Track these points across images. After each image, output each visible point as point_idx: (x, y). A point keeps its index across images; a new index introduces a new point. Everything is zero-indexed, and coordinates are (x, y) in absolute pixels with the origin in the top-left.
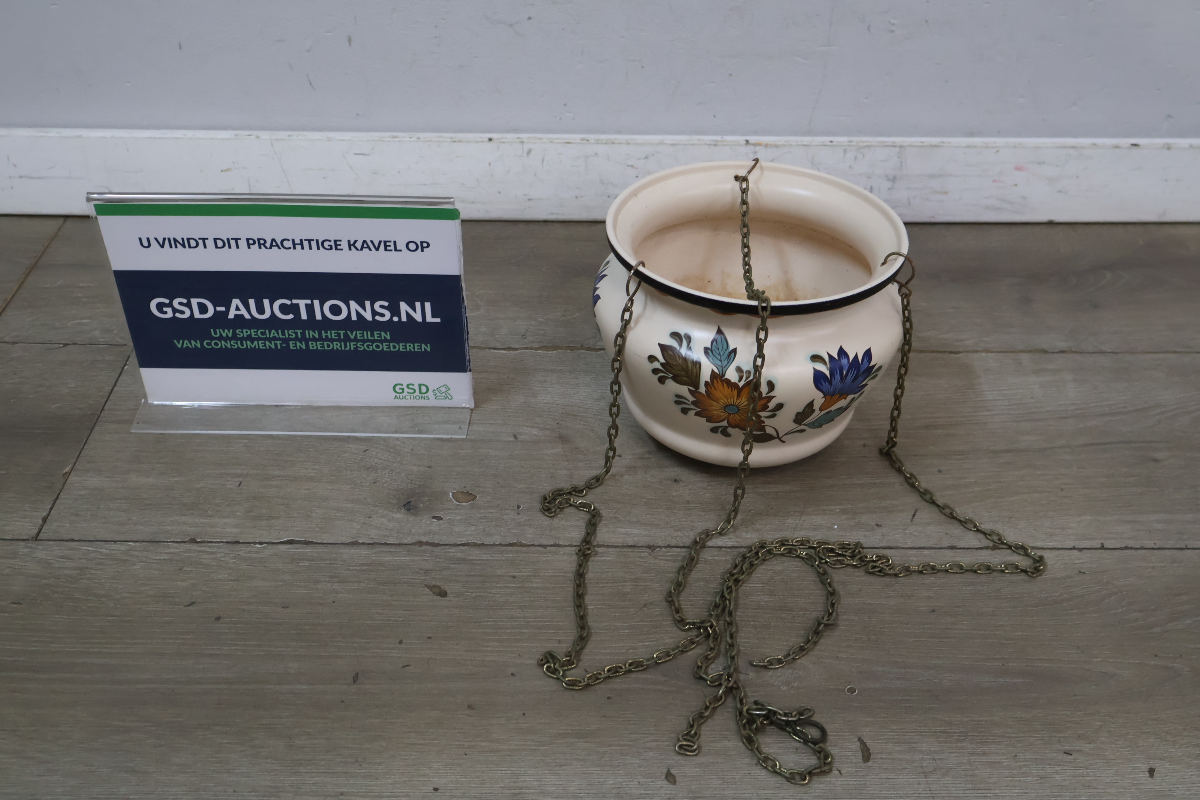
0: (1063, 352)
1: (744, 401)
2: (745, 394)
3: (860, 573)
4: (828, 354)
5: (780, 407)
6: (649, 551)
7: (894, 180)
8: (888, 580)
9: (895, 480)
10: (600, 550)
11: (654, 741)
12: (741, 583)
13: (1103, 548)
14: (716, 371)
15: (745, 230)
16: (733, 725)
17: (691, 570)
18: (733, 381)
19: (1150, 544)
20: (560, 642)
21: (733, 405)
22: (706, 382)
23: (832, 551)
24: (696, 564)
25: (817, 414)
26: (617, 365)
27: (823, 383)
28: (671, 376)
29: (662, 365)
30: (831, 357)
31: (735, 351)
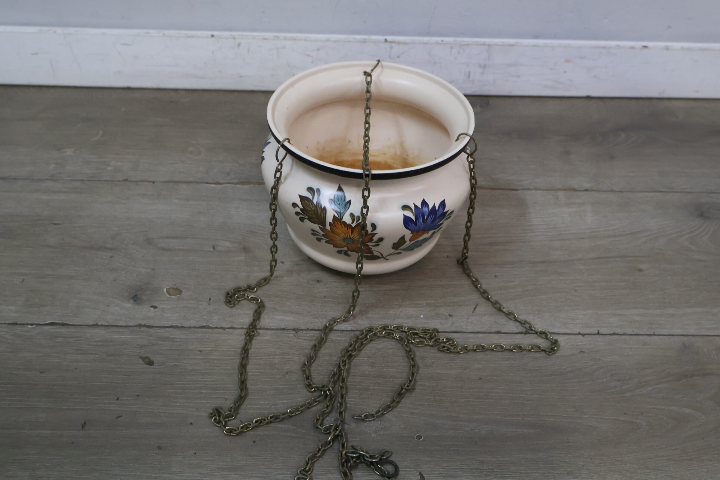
0: (586, 190)
1: (356, 236)
2: (357, 230)
3: (434, 350)
4: (414, 204)
5: (381, 239)
6: (294, 332)
7: (484, 67)
8: (452, 355)
9: (466, 282)
10: (261, 331)
11: (281, 474)
12: (353, 357)
13: (598, 334)
14: (336, 215)
15: (368, 111)
16: (336, 462)
17: (321, 347)
18: (348, 223)
19: (630, 331)
20: (226, 399)
21: (349, 238)
22: (330, 223)
23: (417, 334)
24: (325, 342)
25: (408, 243)
26: (273, 207)
27: (410, 224)
28: (307, 217)
29: (301, 209)
30: (416, 206)
31: (350, 202)
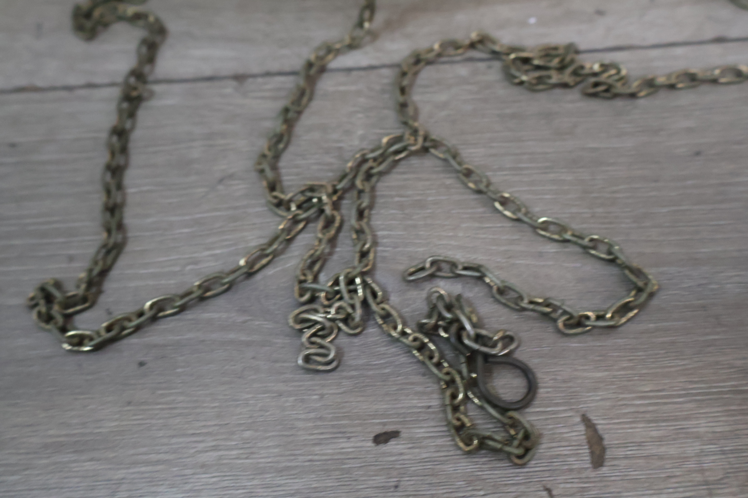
3: (574, 95)
6: (234, 83)
8: (619, 103)
10: (157, 88)
11: (215, 448)
17: (299, 113)
20: (71, 259)
23: (526, 61)
24: (310, 99)
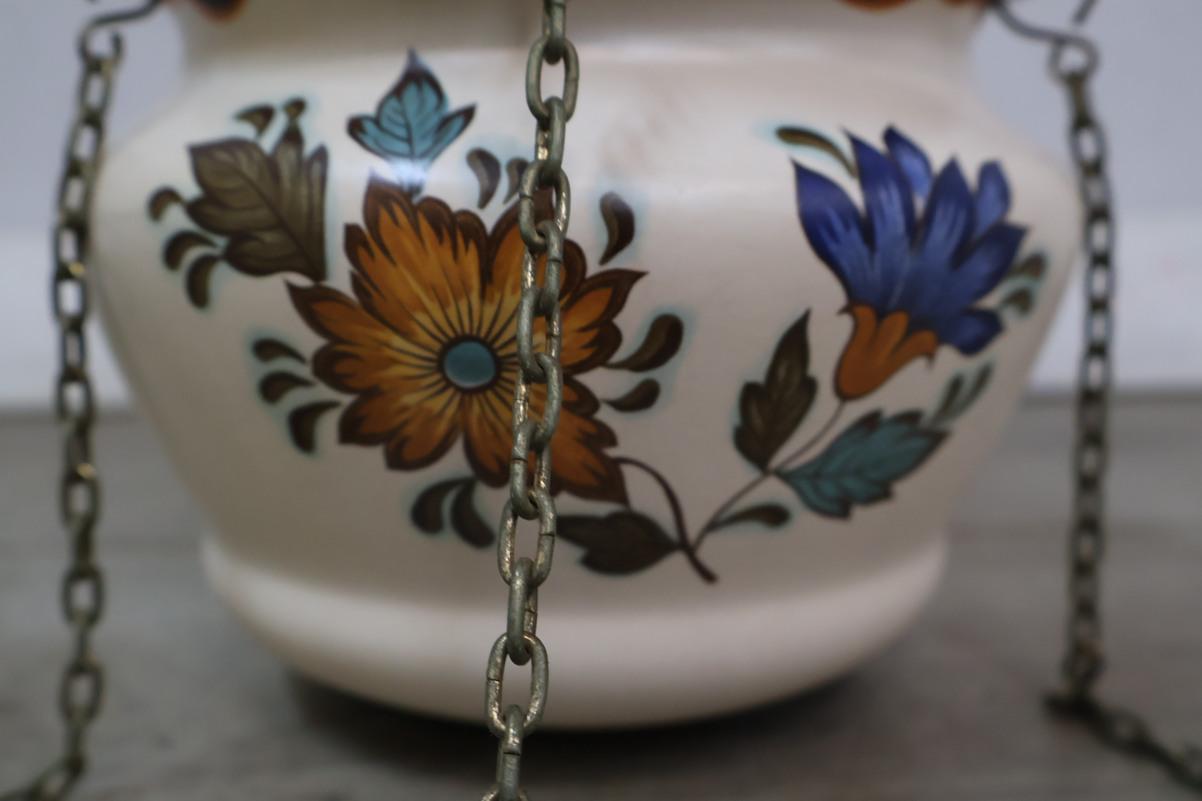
2: (510, 252)
4: (845, 131)
5: (667, 335)
14: (387, 177)
18: (457, 205)
21: (471, 336)
22: (351, 231)
25: (826, 412)
27: (838, 227)
28: (221, 242)
29: (193, 209)
30: (858, 144)
31: (468, 114)
